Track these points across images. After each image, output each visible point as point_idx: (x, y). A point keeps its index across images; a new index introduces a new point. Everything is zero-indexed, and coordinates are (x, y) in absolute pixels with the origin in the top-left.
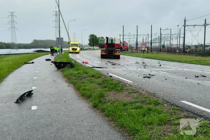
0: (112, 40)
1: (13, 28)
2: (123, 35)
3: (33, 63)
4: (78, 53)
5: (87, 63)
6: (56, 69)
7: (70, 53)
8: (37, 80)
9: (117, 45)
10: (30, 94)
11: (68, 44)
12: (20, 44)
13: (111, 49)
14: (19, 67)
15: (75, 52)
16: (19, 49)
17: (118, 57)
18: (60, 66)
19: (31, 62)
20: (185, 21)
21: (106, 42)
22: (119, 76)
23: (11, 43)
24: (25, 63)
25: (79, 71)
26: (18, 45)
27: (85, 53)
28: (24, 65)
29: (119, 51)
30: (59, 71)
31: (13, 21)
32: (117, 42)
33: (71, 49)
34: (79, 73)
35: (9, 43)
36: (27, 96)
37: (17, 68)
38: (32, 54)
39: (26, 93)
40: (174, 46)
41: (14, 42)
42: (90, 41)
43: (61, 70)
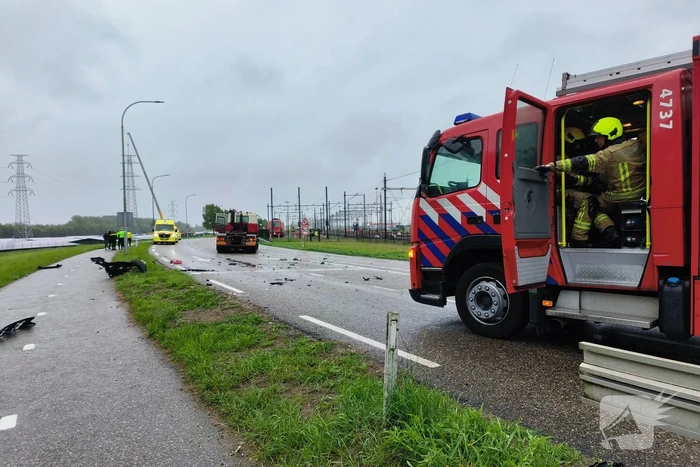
0: (241, 216)
1: (21, 189)
2: (272, 207)
3: (58, 266)
4: (173, 243)
5: (179, 263)
6: (107, 276)
7: (156, 243)
8: (54, 299)
9: (253, 225)
10: (28, 324)
11: (150, 225)
12: (38, 226)
13: (236, 234)
14: (22, 276)
15: (165, 241)
16: (35, 237)
17: (253, 250)
18: (114, 270)
19: (55, 265)
20: (385, 181)
21: (229, 221)
22: (227, 283)
23: (16, 225)
24: (40, 268)
25: (149, 279)
26: (33, 230)
27: (189, 244)
28: (35, 271)
29: (253, 238)
30: (113, 280)
31: (21, 176)
32: (252, 221)
33: (156, 235)
34: (147, 282)
35: (10, 225)
36: (21, 328)
37: (16, 279)
38: (61, 249)
39: (20, 322)
40: (376, 227)
41: (22, 221)
42: (205, 217)
43: (116, 278)
